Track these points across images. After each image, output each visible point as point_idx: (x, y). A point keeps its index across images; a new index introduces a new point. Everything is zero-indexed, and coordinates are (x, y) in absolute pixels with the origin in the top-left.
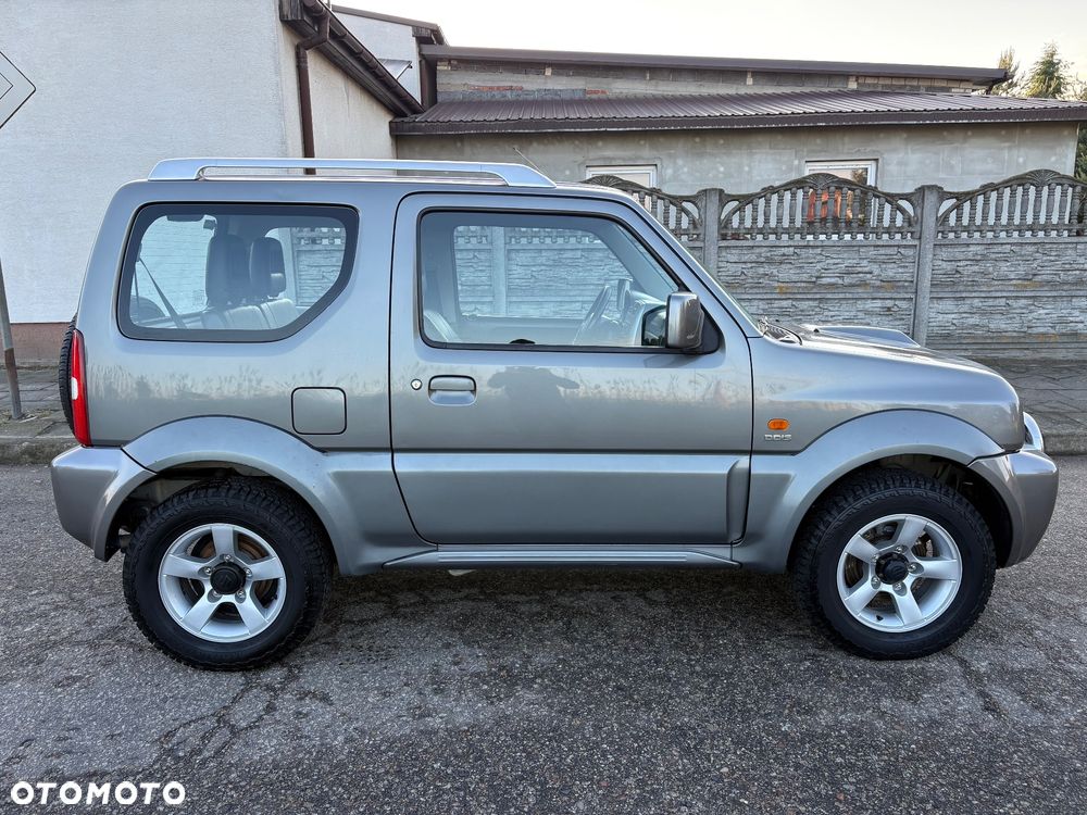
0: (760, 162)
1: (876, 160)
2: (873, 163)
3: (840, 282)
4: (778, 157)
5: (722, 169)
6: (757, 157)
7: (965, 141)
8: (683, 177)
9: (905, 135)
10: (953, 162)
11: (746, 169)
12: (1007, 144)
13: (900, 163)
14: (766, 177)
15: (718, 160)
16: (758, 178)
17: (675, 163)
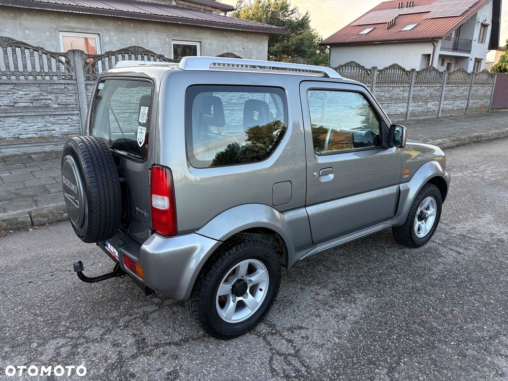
0: (152, 38)
1: (200, 42)
2: (199, 43)
3: (238, 102)
4: (159, 37)
5: (134, 40)
6: (150, 35)
7: (232, 38)
8: (114, 41)
9: (210, 32)
10: (229, 46)
11: (146, 41)
12: (246, 40)
13: (209, 44)
14: (155, 46)
15: (131, 35)
16: (152, 46)
17: (109, 34)
